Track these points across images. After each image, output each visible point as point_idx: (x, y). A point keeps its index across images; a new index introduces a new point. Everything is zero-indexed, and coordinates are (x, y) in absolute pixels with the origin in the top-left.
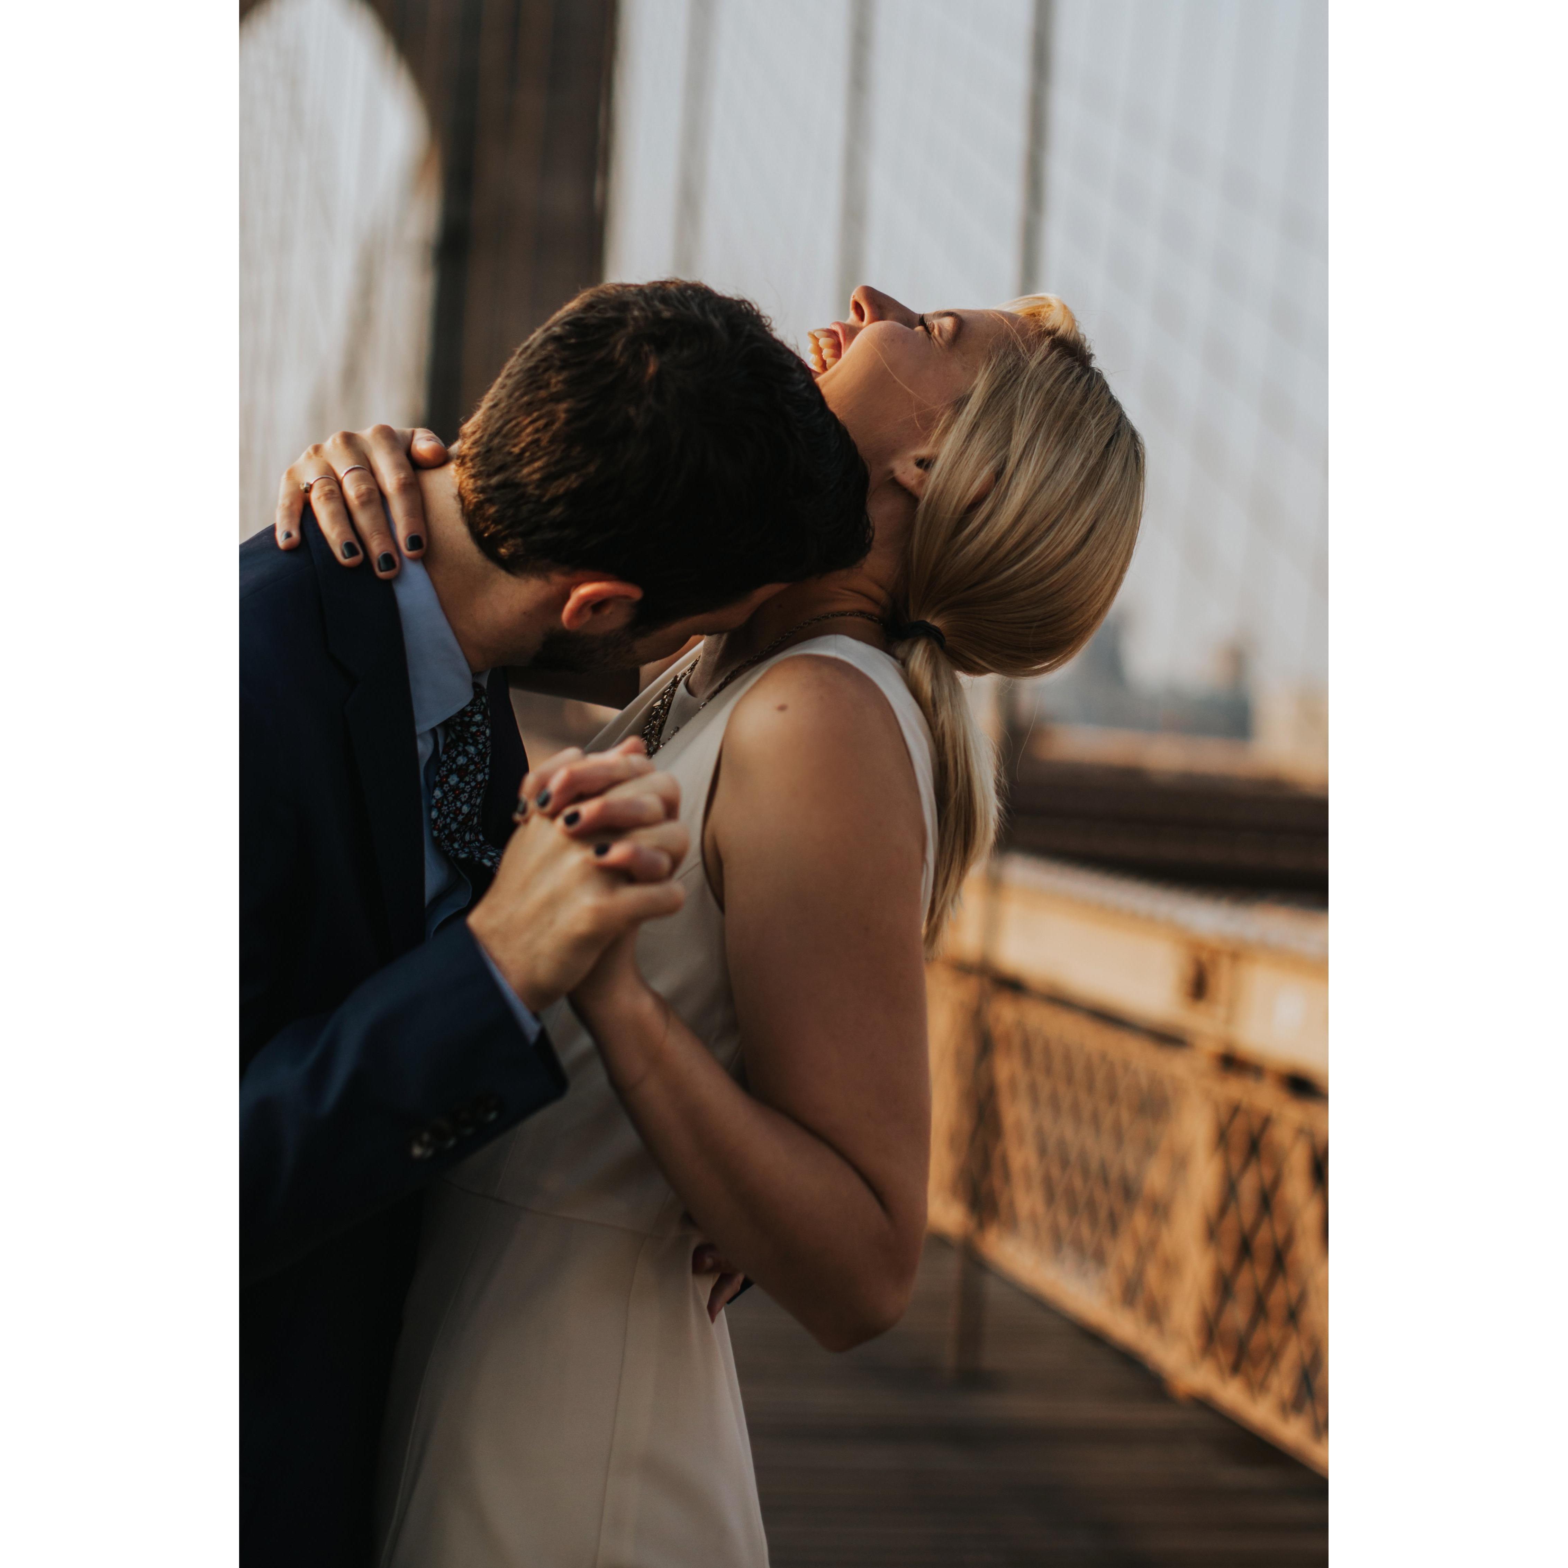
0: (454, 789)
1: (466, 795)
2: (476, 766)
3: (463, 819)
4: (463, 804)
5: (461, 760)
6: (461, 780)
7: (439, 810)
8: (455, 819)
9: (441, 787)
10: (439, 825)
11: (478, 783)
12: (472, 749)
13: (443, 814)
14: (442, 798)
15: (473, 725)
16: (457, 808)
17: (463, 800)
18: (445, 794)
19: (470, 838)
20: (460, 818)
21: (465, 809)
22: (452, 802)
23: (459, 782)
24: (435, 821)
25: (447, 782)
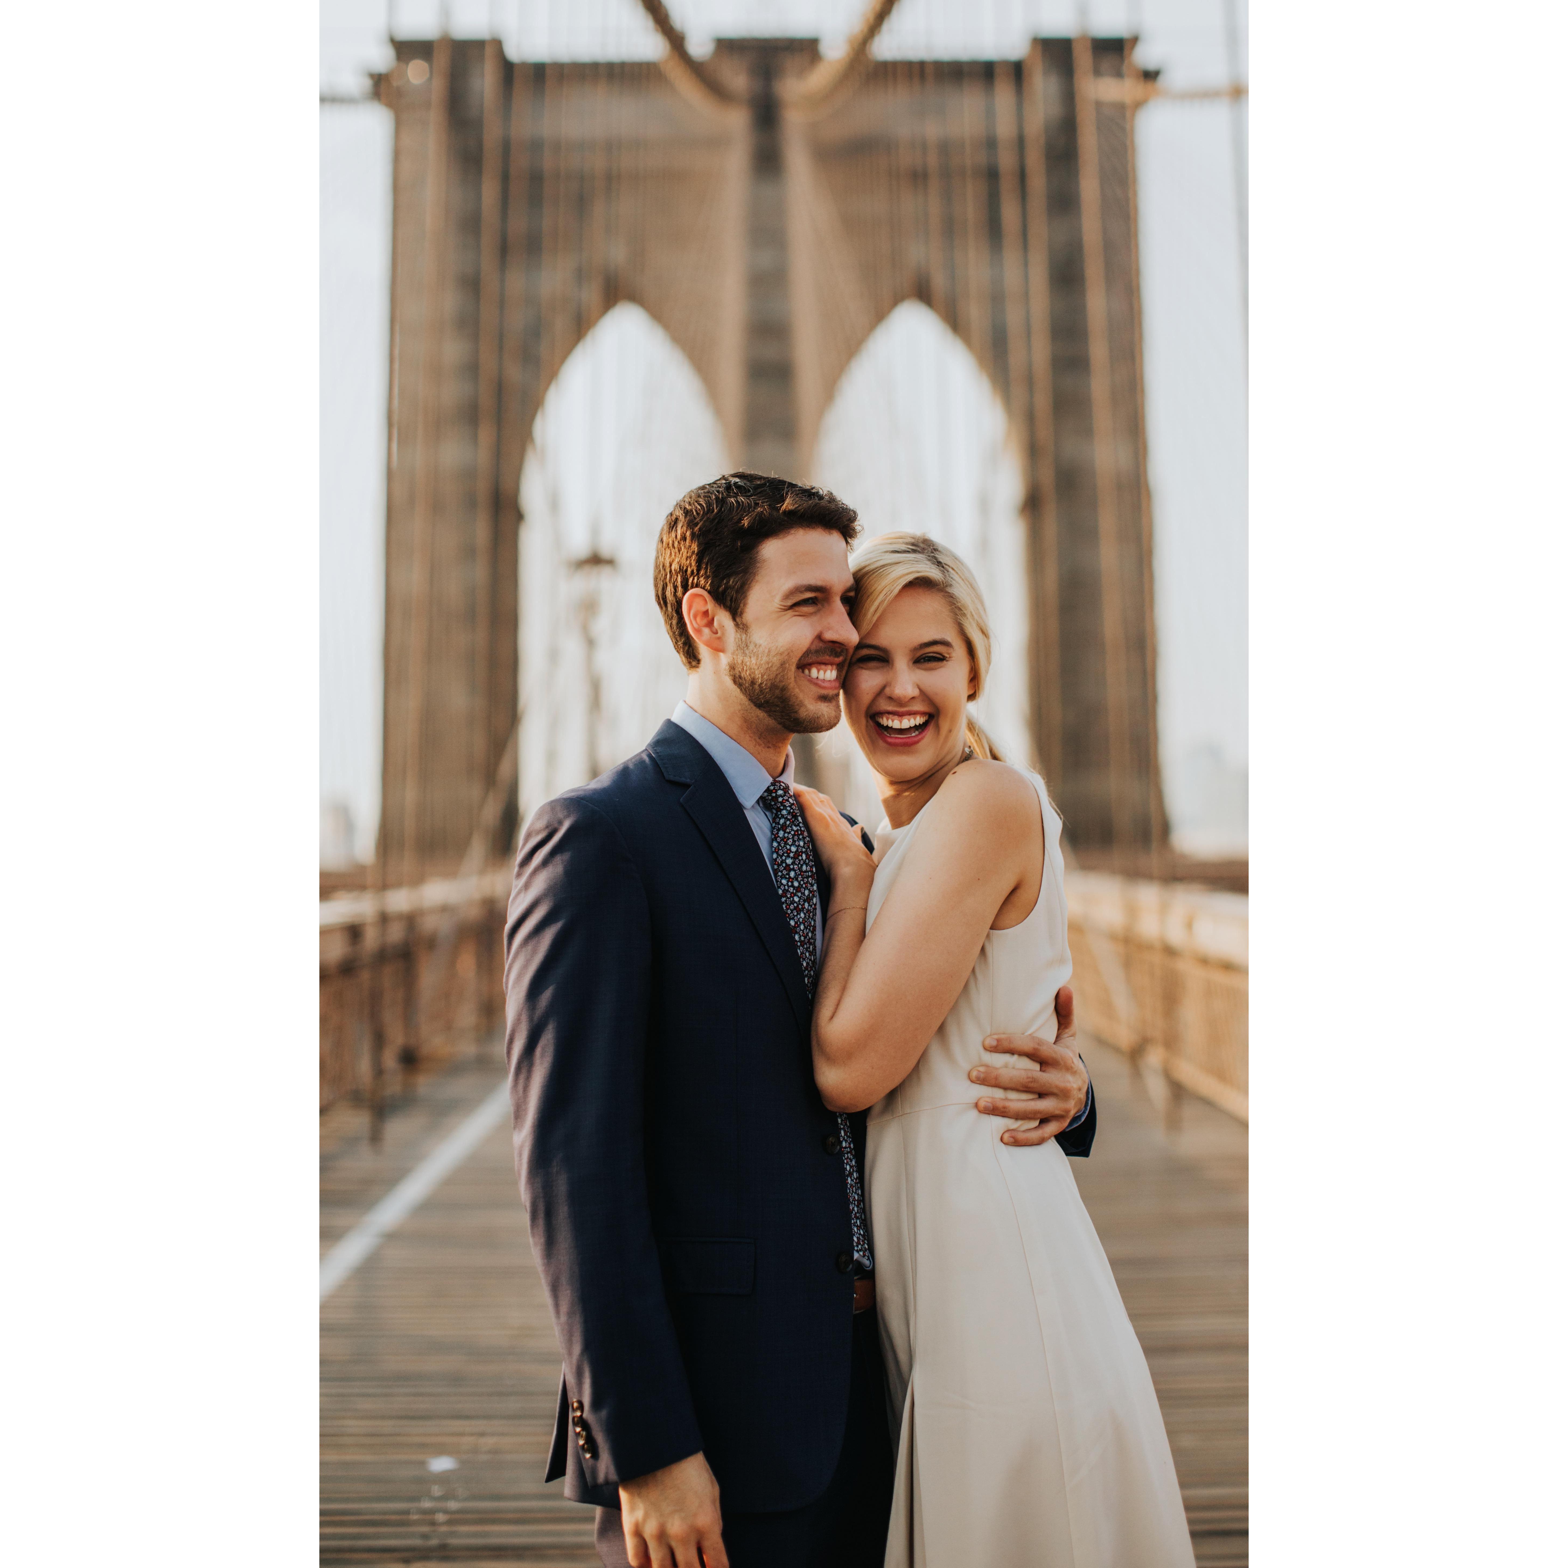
0: (783, 839)
1: (791, 840)
2: (790, 821)
3: (793, 855)
4: (791, 846)
5: (782, 821)
6: (785, 832)
7: (777, 853)
8: (788, 856)
9: (776, 840)
10: (778, 862)
11: (795, 831)
12: (784, 812)
13: (780, 855)
14: (778, 846)
15: (779, 797)
16: (788, 850)
17: (790, 844)
18: (779, 843)
19: (806, 869)
20: (792, 855)
21: (794, 849)
22: (784, 846)
23: (784, 834)
24: (775, 860)
25: (779, 836)
